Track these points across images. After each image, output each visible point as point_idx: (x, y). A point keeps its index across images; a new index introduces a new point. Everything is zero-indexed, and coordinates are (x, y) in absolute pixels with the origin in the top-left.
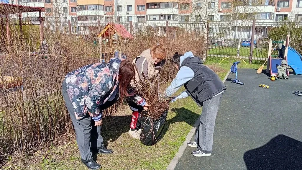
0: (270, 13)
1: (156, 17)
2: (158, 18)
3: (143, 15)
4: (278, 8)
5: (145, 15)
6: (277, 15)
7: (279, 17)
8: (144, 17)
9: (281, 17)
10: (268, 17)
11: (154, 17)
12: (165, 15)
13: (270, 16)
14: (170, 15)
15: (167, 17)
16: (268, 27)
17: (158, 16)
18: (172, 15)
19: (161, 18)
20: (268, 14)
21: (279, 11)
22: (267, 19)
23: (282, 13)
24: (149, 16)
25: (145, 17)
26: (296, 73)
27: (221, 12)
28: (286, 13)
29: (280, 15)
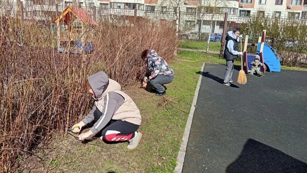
0: (234, 8)
1: (120, 5)
2: (122, 6)
3: (107, 2)
4: (241, 3)
5: (109, 2)
6: (240, 11)
7: (242, 13)
8: (107, 4)
9: (244, 13)
10: (232, 13)
11: (119, 5)
12: (131, 3)
13: (234, 11)
14: (135, 3)
15: (132, 6)
16: (232, 22)
17: (123, 4)
18: (137, 5)
19: (126, 7)
20: (232, 9)
21: (242, 7)
22: (232, 14)
23: (245, 9)
24: (113, 3)
25: (109, 4)
26: (270, 70)
27: (186, 4)
28: (249, 9)
29: (243, 11)
